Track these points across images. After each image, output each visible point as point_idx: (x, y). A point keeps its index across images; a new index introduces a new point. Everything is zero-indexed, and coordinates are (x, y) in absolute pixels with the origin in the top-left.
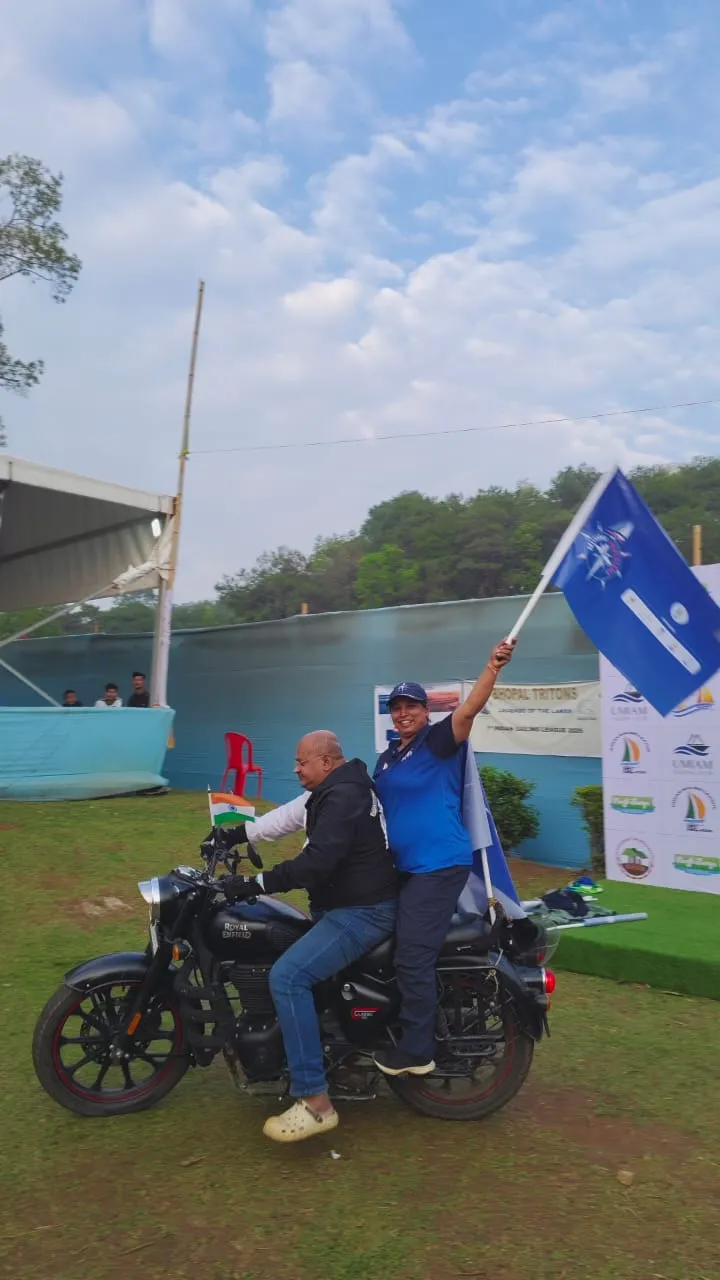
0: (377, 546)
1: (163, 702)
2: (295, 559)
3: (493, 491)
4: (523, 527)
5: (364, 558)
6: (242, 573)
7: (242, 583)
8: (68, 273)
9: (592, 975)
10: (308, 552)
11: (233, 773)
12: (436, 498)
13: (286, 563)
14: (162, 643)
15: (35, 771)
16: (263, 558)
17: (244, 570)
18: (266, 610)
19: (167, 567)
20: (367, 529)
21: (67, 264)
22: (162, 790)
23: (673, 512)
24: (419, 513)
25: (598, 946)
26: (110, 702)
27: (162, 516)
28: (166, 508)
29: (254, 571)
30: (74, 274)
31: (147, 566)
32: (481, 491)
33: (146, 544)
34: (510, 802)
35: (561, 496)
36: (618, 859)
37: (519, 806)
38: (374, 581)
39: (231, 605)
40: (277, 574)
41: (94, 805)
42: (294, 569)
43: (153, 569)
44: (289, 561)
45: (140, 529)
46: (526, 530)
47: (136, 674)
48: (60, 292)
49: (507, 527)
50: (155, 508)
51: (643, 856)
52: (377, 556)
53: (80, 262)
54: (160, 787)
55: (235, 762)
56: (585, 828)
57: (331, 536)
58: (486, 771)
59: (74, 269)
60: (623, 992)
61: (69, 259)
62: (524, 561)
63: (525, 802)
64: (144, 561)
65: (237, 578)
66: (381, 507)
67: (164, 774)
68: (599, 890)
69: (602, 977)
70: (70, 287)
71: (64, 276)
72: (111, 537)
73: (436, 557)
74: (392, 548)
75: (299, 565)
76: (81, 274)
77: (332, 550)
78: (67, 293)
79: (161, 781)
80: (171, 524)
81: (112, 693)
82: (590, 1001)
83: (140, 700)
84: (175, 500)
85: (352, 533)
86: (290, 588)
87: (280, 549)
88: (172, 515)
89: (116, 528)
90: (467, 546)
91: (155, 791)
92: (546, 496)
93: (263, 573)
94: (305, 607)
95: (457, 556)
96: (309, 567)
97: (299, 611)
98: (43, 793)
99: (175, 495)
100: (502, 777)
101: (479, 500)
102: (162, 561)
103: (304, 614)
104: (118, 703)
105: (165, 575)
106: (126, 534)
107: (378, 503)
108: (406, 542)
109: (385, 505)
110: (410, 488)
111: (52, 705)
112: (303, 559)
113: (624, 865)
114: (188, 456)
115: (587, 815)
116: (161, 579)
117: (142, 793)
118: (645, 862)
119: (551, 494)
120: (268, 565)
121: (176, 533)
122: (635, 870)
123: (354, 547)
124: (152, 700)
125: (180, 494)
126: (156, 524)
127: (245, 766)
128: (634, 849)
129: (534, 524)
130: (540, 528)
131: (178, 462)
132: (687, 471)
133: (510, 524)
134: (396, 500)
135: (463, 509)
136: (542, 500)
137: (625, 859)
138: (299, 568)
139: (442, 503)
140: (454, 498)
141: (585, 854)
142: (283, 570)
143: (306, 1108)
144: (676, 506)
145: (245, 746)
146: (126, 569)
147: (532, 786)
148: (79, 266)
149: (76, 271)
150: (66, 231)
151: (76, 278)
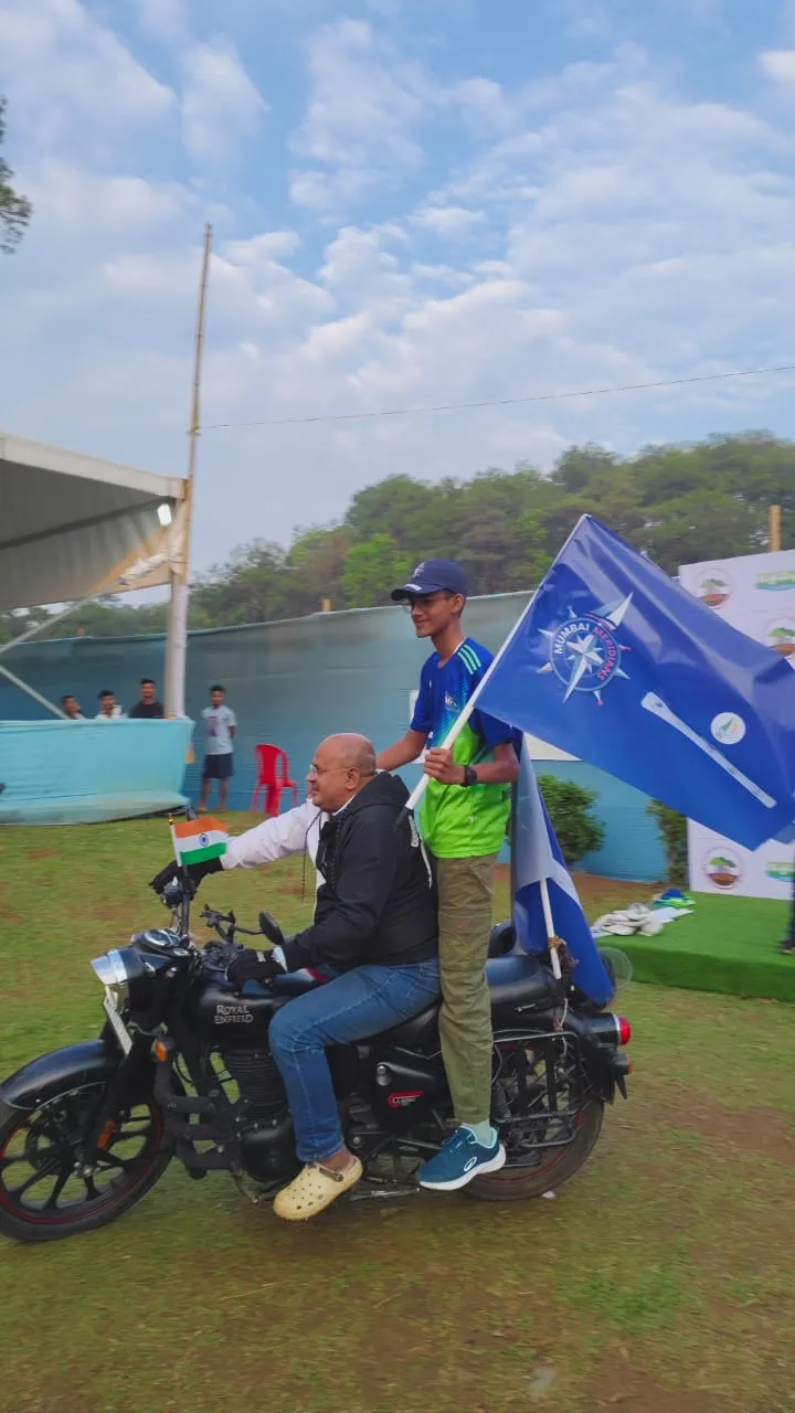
0: (366, 535)
1: (180, 713)
2: (273, 552)
3: (491, 474)
4: (526, 514)
5: (351, 550)
6: (214, 570)
7: (214, 580)
8: (16, 217)
9: (709, 991)
10: (287, 543)
11: (264, 790)
12: (428, 482)
13: (264, 558)
14: (177, 647)
15: (46, 792)
16: (236, 553)
17: (215, 567)
18: (242, 609)
19: (179, 559)
20: (352, 517)
21: (15, 208)
22: (182, 811)
23: (688, 495)
24: (411, 498)
25: (716, 960)
26: (108, 712)
27: (171, 501)
28: (176, 493)
29: (227, 566)
30: (25, 220)
31: (158, 558)
32: (479, 474)
33: (152, 535)
34: (573, 813)
35: (565, 479)
36: (704, 869)
37: (583, 816)
38: (362, 576)
39: (203, 605)
40: (253, 568)
41: (120, 828)
42: (272, 563)
43: (164, 562)
44: (266, 554)
45: (145, 518)
46: (530, 518)
47: (146, 681)
48: (8, 241)
49: (508, 513)
50: (163, 493)
51: (731, 865)
52: (366, 548)
53: (29, 205)
54: (180, 807)
55: (268, 777)
56: (661, 838)
57: (310, 526)
58: (546, 780)
59: (24, 213)
60: (750, 1008)
61: (17, 201)
62: (527, 551)
63: (589, 812)
64: (150, 553)
65: (208, 574)
66: (366, 492)
67: (184, 792)
68: (691, 902)
69: (721, 992)
70: (19, 234)
71: (10, 221)
72: (107, 525)
73: (431, 548)
74: (383, 538)
75: (278, 558)
76: (33, 219)
77: (312, 542)
78: (16, 242)
79: (182, 800)
80: (182, 509)
81: (108, 700)
82: (721, 1017)
83: (150, 709)
84: (186, 482)
85: (333, 522)
86: (268, 585)
87: (257, 540)
88: (184, 500)
89: (115, 515)
90: (465, 535)
91: (176, 811)
92: (550, 480)
93: (237, 569)
94: (326, 603)
95: (453, 547)
96: (289, 561)
97: (320, 608)
98: (58, 816)
99: (186, 478)
100: (564, 786)
101: (478, 484)
102: (173, 554)
103: (326, 612)
104: (117, 710)
105: (177, 569)
106: (127, 523)
107: (363, 489)
108: (398, 532)
109: (370, 490)
110: (399, 472)
111: (59, 718)
112: (281, 551)
113: (711, 875)
114: (198, 431)
115: (664, 823)
116: (173, 573)
117: (161, 814)
118: (734, 871)
119: (554, 476)
120: (243, 560)
121: (188, 520)
122: (724, 880)
123: (337, 539)
124: (168, 711)
125: (191, 476)
126: (164, 512)
127: (279, 781)
128: (721, 859)
129: (539, 511)
130: (546, 514)
131: (187, 440)
132: (703, 451)
133: (513, 511)
134: (384, 484)
135: (460, 493)
136: (545, 485)
137: (712, 869)
138: (278, 562)
139: (436, 487)
140: (449, 482)
141: (661, 865)
142: (260, 564)
143: (321, 1170)
144: (693, 488)
145: (279, 761)
146: (132, 564)
147: (595, 794)
148: (28, 210)
149: (25, 216)
150: (13, 169)
151: (24, 224)
